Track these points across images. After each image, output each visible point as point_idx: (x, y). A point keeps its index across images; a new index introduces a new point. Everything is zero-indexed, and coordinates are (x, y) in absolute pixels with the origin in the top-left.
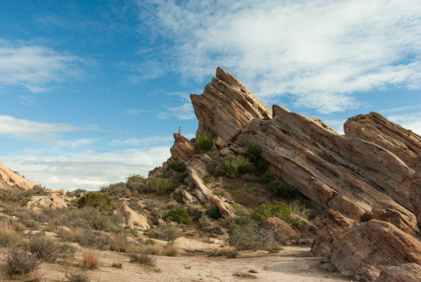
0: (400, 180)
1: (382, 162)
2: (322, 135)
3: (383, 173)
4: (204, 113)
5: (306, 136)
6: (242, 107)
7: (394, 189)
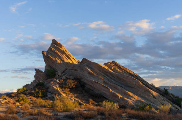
0: (143, 92)
1: (135, 84)
2: (107, 72)
3: (136, 89)
4: (49, 60)
5: (100, 72)
6: (67, 58)
7: (141, 95)
